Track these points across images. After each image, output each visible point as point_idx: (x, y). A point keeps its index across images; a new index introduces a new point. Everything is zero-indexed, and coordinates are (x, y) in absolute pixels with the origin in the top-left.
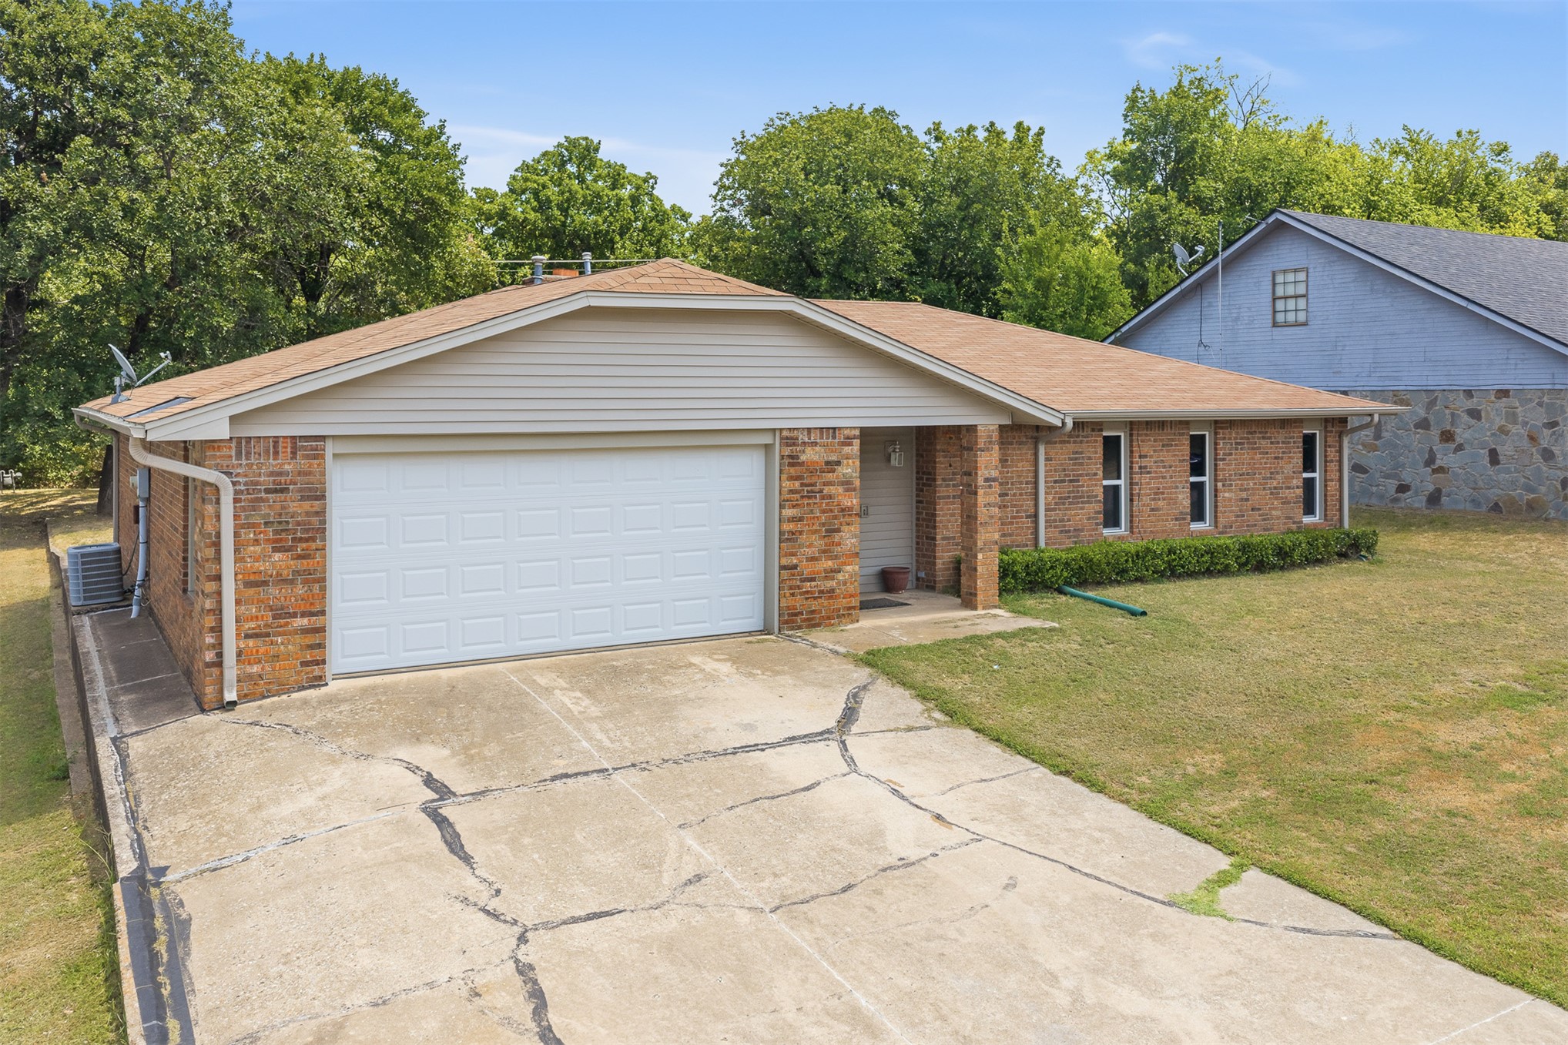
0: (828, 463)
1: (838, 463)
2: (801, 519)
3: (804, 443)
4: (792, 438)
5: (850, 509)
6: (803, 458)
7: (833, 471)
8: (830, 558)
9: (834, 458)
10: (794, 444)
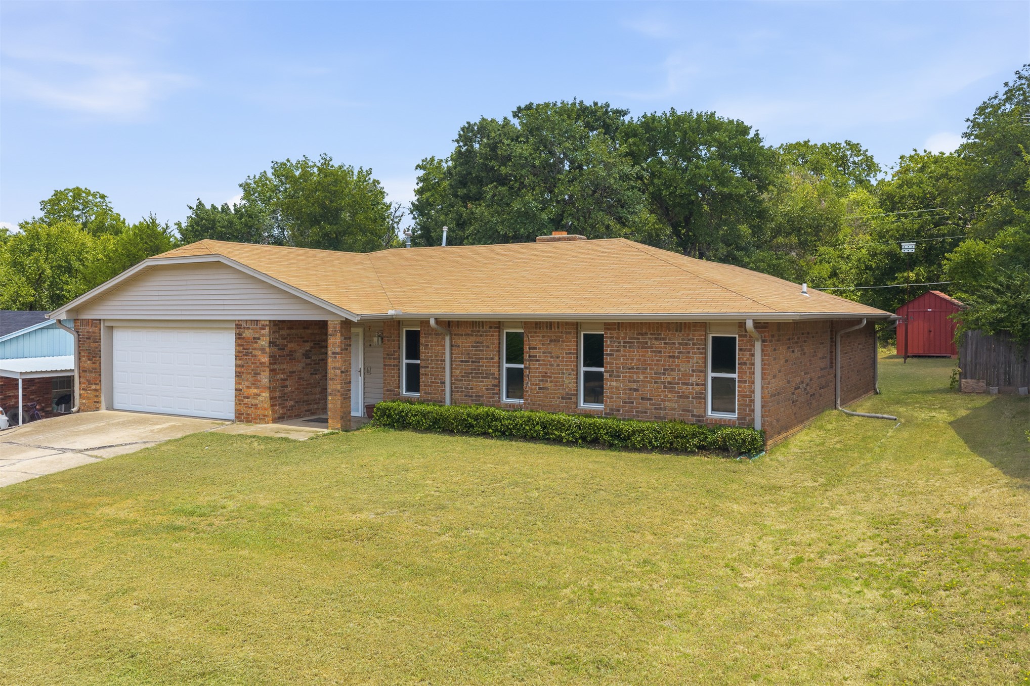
0: (254, 338)
1: (259, 339)
2: (243, 366)
3: (244, 328)
4: (239, 325)
5: (265, 363)
6: (244, 335)
7: (257, 343)
8: (256, 388)
9: (257, 336)
10: (240, 328)
